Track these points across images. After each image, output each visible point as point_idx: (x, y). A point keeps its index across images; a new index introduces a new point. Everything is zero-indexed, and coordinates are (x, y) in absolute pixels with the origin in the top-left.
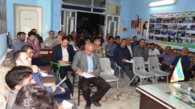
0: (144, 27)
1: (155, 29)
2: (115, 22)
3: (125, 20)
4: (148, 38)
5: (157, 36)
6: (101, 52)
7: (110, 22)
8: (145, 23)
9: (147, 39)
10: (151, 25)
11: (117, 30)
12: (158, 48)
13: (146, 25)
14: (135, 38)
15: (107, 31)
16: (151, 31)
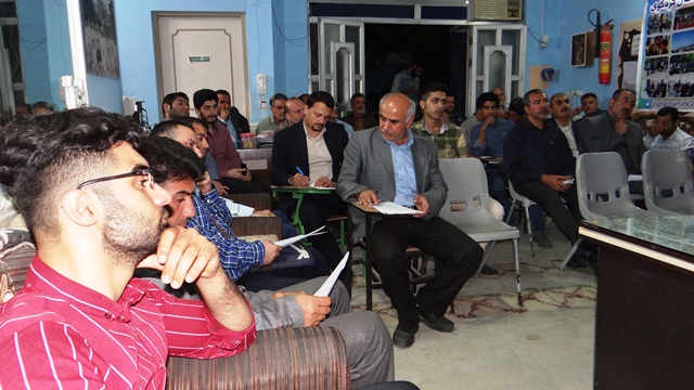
0: (627, 55)
1: (670, 55)
2: (508, 51)
3: (546, 38)
4: (645, 96)
5: (683, 82)
6: (450, 143)
7: (488, 50)
8: (627, 36)
9: (640, 98)
10: (653, 42)
11: (515, 78)
12: (688, 126)
13: (634, 43)
14: (591, 99)
15: (480, 84)
16: (653, 66)
